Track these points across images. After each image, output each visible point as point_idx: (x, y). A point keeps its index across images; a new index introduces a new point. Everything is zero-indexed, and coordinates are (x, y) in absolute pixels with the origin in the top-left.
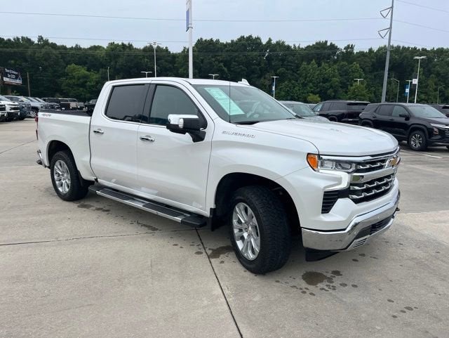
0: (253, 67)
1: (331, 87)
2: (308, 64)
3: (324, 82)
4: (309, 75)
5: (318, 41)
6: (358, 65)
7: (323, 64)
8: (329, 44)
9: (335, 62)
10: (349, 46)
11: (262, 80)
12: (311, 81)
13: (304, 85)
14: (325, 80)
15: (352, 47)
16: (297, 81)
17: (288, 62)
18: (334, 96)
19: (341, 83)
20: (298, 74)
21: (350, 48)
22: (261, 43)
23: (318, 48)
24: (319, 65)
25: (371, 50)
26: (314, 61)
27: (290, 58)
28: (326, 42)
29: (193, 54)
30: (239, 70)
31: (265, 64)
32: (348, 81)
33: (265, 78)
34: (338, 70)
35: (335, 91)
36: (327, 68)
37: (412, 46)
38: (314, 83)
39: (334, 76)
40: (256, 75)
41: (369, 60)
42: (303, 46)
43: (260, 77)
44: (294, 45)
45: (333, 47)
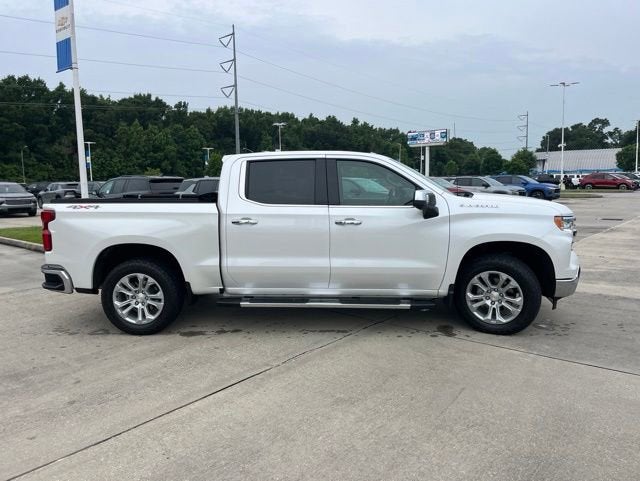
0: (38, 126)
1: (166, 158)
2: (130, 125)
3: (155, 152)
4: (132, 140)
5: (138, 93)
6: (196, 129)
7: (150, 126)
8: (153, 99)
9: (166, 124)
10: (180, 103)
11: (56, 146)
12: (136, 150)
13: (127, 155)
14: (156, 149)
15: (185, 106)
16: (115, 149)
17: (97, 120)
18: (172, 170)
19: (178, 152)
20: (115, 139)
21: (182, 106)
22: (45, 89)
23: (138, 103)
24: (145, 128)
25: (209, 110)
26: (137, 121)
27: (100, 115)
28: (149, 96)
29: (83, 111)
30: (13, 130)
31: (58, 122)
32: (187, 150)
33: (60, 144)
34: (172, 134)
35: (172, 164)
36: (156, 131)
37: (256, 109)
38: (141, 153)
39: (167, 143)
40: (43, 139)
41: (208, 124)
42: (116, 98)
43: (51, 141)
44: (101, 96)
45: (159, 103)
